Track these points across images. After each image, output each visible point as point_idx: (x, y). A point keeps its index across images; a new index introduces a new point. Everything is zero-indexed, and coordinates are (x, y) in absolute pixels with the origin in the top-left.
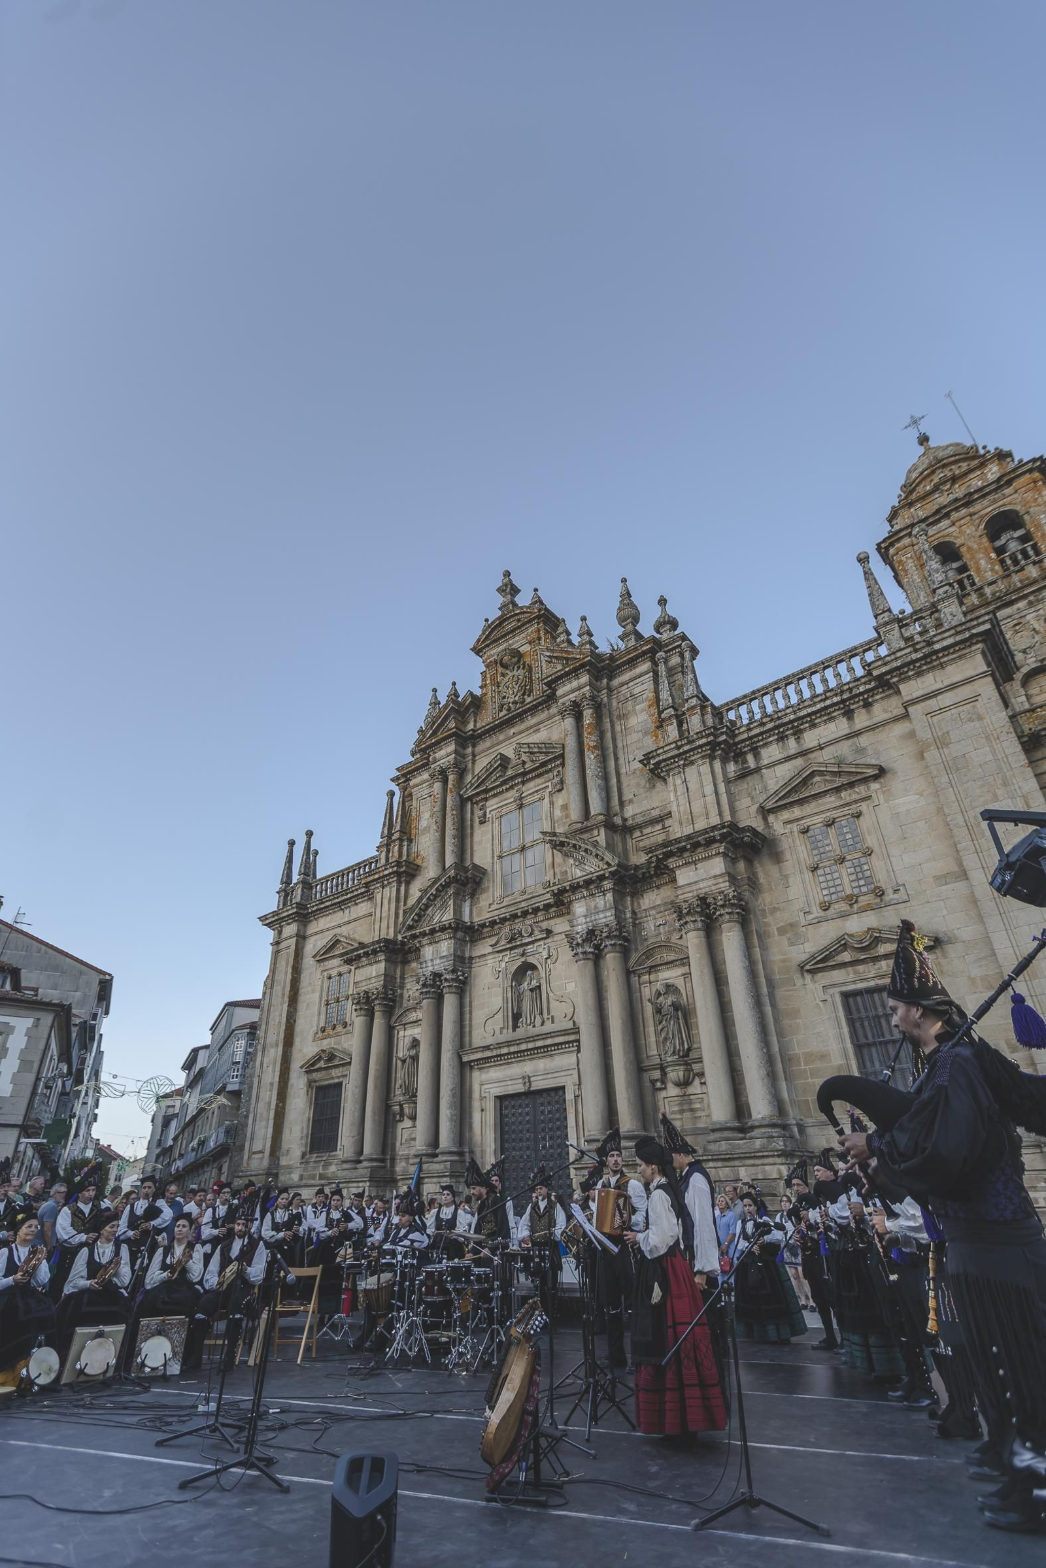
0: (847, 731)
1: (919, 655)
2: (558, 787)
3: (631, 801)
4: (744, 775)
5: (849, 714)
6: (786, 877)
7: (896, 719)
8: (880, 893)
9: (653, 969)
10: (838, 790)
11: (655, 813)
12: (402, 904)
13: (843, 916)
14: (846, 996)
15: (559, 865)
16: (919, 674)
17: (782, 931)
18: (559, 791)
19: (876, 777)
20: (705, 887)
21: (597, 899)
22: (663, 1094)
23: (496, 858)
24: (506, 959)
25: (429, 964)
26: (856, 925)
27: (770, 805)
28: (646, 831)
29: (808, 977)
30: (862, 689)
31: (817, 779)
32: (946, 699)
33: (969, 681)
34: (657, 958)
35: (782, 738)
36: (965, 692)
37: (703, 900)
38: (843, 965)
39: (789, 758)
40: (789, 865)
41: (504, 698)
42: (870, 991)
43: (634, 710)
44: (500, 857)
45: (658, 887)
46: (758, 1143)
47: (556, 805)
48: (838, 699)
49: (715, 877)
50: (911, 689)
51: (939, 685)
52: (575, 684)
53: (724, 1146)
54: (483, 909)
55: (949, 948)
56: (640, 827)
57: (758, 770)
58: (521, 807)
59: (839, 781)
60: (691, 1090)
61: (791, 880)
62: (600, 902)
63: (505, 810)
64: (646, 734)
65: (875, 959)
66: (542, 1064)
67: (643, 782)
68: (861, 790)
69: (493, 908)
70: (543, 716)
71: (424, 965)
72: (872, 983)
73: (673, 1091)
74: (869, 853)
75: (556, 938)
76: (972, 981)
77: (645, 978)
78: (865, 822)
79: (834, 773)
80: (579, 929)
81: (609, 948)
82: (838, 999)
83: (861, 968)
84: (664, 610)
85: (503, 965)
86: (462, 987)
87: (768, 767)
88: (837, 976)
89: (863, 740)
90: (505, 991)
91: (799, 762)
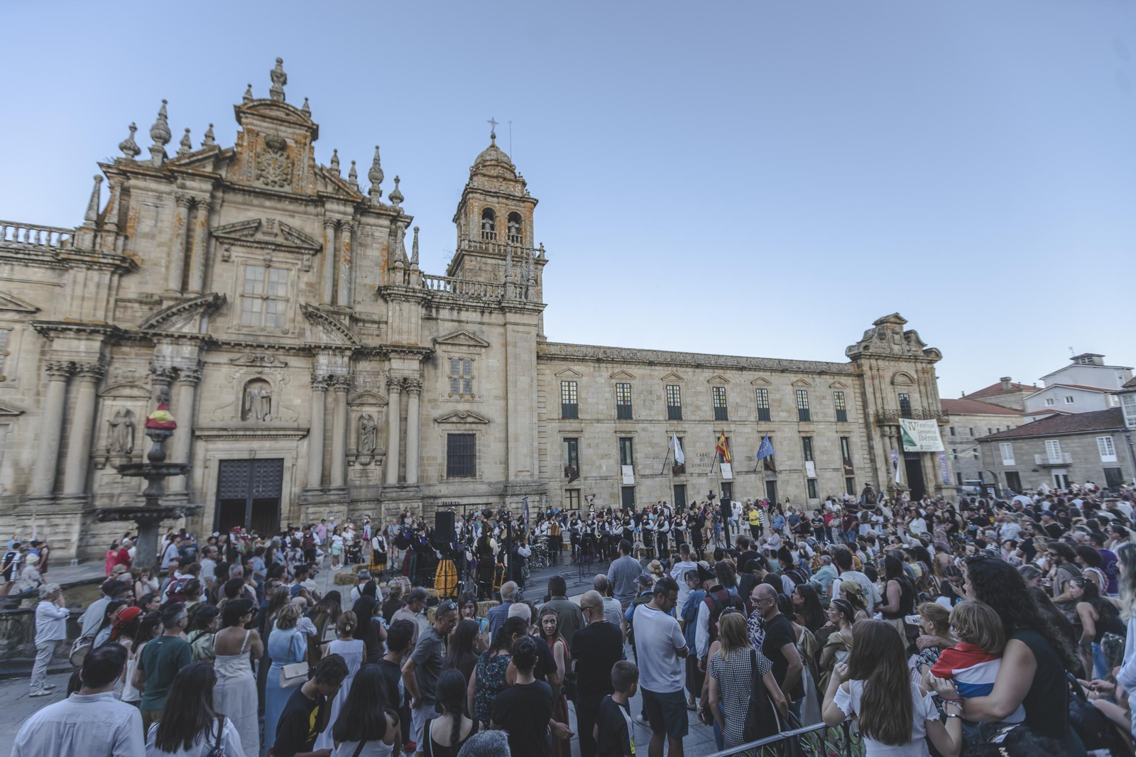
0: (479, 320)
1: (520, 306)
2: (307, 269)
3: (359, 303)
4: (429, 318)
5: (482, 313)
6: (437, 377)
7: (499, 325)
8: (473, 396)
9: (362, 404)
10: (470, 346)
11: (376, 318)
12: (114, 292)
13: (458, 402)
14: (449, 435)
15: (299, 322)
16: (515, 313)
17: (430, 401)
18: (307, 271)
19: (485, 347)
20: (407, 373)
21: (337, 358)
22: (352, 468)
23: (237, 295)
24: (242, 371)
25: (168, 359)
26: (462, 407)
27: (439, 340)
28: (366, 325)
29: (436, 424)
30: (493, 306)
31: (462, 336)
32: (521, 328)
33: (529, 325)
34: (364, 400)
35: (452, 309)
36: (527, 329)
37: (405, 379)
38: (453, 423)
39: (453, 321)
40: (439, 372)
41: (263, 170)
42: (460, 435)
43: (372, 245)
44: (242, 296)
45: (370, 361)
46: (411, 494)
47: (301, 280)
48: (482, 305)
49: (414, 370)
50: (511, 317)
51: (519, 321)
52: (342, 208)
53: (394, 494)
54: (223, 329)
55: (491, 424)
56: (364, 321)
57: (436, 319)
58: (269, 266)
59: (472, 343)
60: (368, 467)
61: (439, 379)
62: (339, 360)
63: (252, 262)
64: (377, 265)
65: (465, 423)
66: (267, 444)
67: (370, 295)
68: (478, 349)
69: (229, 331)
70: (302, 208)
71: (161, 358)
72: (461, 432)
73: (358, 467)
74: (473, 378)
75: (290, 369)
76: (495, 438)
77: (355, 408)
78: (475, 364)
79: (470, 338)
80: (321, 372)
81: (341, 389)
82: (446, 436)
83: (459, 425)
84: (397, 186)
85: (238, 375)
86: (196, 382)
87: (442, 320)
88: (448, 426)
89: (485, 328)
90: (237, 393)
91: (456, 324)
